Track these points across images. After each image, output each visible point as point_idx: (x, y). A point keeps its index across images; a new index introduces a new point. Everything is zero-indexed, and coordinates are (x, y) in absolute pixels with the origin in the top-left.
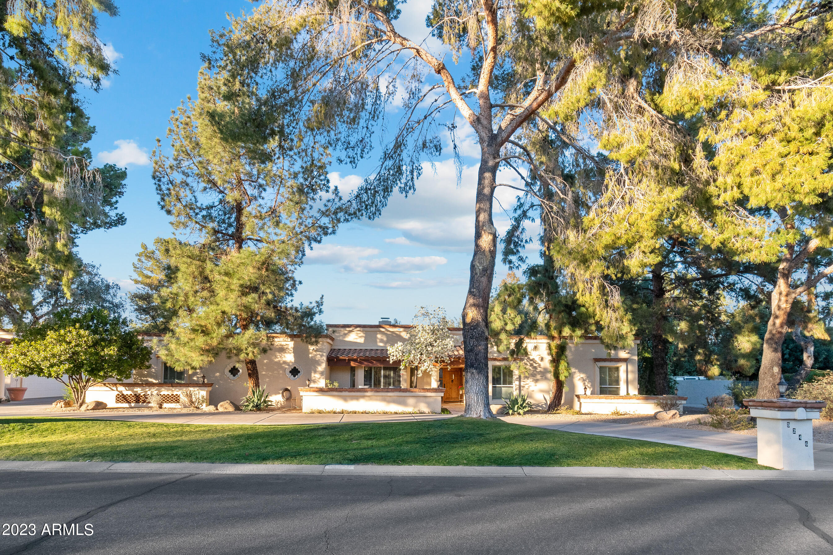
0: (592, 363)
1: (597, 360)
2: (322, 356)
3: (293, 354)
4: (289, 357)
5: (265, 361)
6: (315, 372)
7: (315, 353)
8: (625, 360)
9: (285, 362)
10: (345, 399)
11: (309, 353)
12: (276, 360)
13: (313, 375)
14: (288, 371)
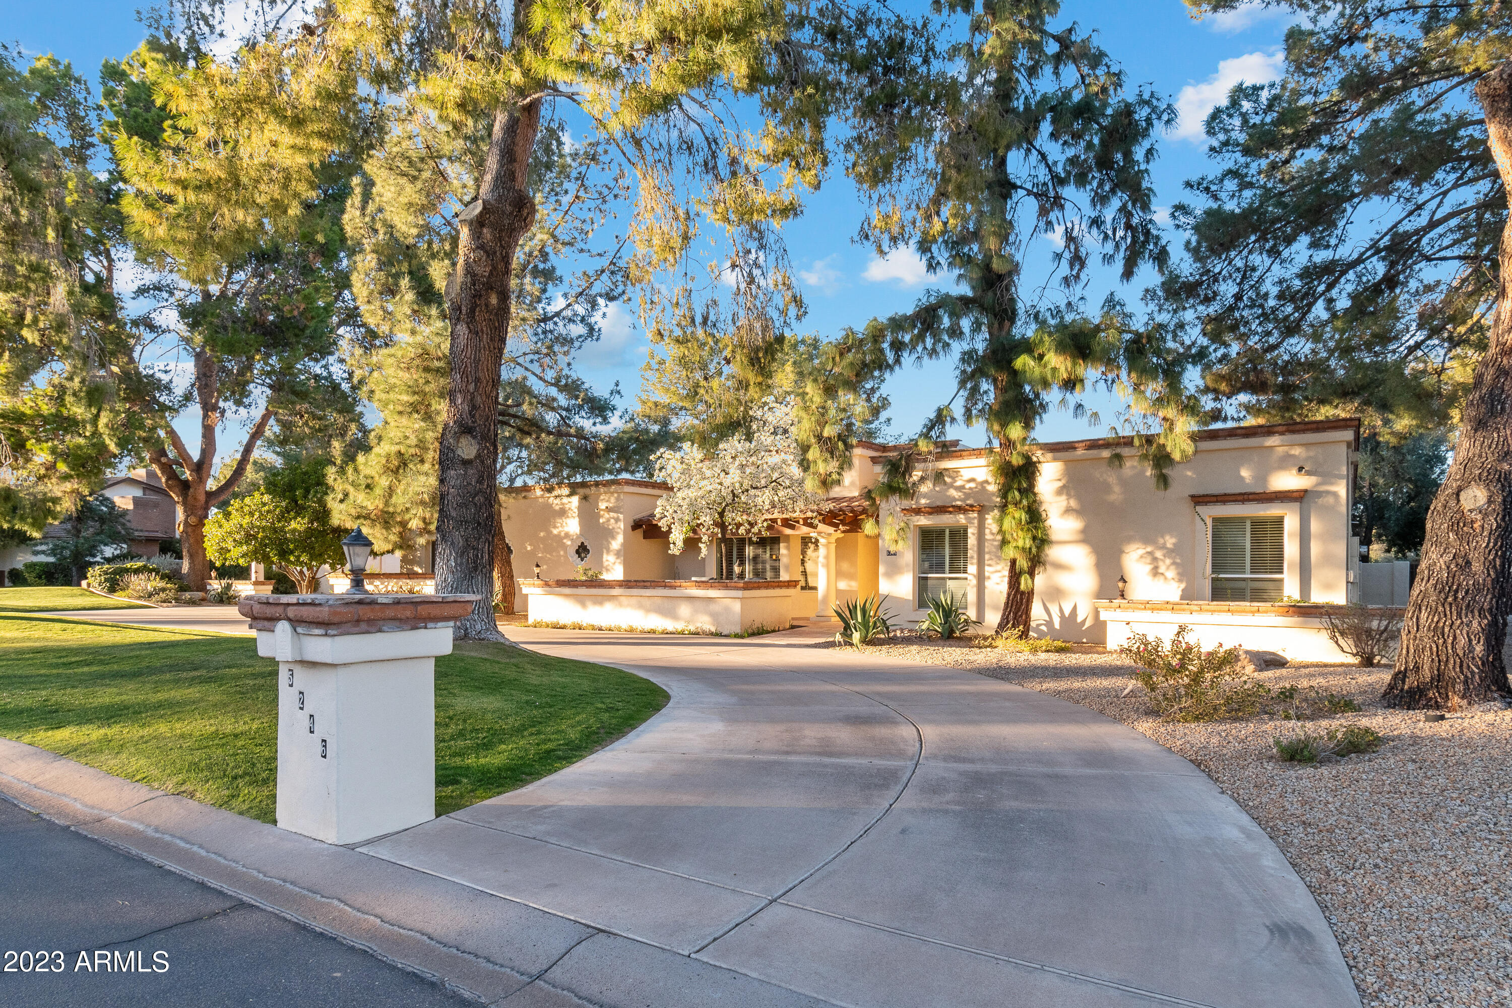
0: (1187, 506)
1: (1199, 500)
2: (617, 520)
3: (577, 519)
4: (572, 526)
5: (542, 534)
6: (608, 551)
7: (607, 516)
8: (1297, 497)
9: (567, 535)
10: (581, 601)
11: (599, 516)
12: (555, 532)
13: (605, 557)
14: (572, 551)
